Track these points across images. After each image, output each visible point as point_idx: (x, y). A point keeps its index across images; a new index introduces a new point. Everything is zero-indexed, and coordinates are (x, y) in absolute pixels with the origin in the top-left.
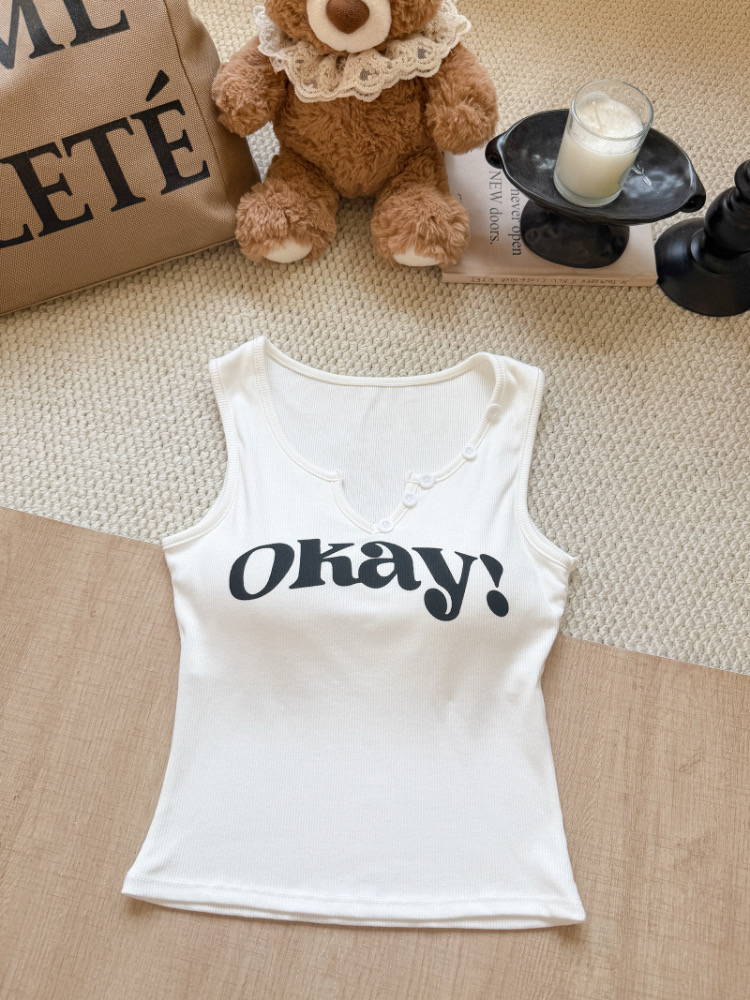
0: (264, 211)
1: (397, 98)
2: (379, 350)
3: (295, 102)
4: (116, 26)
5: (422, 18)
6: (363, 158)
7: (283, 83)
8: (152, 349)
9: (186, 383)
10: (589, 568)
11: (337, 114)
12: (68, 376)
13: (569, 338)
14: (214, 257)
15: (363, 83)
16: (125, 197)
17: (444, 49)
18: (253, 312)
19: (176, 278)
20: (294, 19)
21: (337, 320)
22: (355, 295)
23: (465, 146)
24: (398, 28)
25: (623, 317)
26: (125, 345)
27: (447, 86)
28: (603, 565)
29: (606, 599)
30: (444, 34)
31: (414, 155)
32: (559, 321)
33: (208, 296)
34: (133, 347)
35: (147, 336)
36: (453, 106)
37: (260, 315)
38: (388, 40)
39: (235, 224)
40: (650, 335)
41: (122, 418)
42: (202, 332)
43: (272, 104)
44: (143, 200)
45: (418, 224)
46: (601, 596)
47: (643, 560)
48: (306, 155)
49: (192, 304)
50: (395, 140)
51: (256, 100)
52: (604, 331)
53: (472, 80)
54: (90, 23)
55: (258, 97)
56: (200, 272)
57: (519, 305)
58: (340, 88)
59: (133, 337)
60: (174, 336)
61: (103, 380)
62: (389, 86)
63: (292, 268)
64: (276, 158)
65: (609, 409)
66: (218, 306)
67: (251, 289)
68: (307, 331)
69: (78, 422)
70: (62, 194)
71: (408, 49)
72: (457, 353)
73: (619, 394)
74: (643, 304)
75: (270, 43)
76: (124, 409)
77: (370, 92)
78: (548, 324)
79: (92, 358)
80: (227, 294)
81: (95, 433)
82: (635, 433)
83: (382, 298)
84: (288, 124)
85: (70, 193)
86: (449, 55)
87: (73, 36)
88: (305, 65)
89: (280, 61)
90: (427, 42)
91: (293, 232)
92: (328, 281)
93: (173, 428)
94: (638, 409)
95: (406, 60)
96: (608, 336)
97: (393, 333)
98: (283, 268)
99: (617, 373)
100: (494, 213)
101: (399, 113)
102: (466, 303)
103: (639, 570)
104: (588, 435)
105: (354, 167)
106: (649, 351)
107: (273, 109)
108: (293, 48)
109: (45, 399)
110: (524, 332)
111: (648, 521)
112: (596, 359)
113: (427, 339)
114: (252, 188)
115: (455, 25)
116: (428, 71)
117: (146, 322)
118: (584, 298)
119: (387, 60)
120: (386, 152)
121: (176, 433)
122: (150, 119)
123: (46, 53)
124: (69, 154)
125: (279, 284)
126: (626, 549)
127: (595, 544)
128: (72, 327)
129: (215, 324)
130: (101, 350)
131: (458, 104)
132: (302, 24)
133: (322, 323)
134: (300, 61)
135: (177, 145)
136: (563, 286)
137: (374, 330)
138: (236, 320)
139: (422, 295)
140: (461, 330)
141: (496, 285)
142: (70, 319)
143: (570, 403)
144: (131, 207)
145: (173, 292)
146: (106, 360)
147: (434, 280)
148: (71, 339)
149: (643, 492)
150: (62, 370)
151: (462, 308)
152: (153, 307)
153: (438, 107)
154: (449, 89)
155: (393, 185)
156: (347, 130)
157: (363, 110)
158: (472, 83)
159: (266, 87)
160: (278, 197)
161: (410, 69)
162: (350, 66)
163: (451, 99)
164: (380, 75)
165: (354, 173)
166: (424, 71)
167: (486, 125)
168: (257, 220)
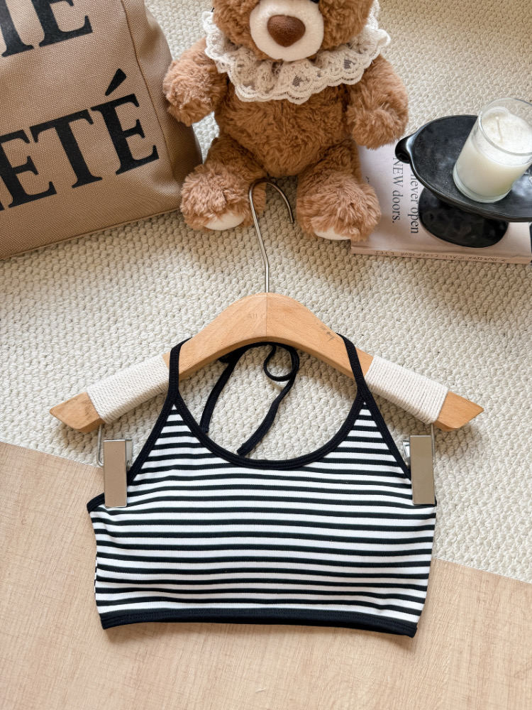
0: (206, 191)
1: (323, 100)
4: (80, 29)
5: (350, 33)
6: (290, 149)
7: (224, 81)
8: (105, 300)
9: (132, 331)
10: (469, 515)
11: (270, 111)
12: (32, 322)
13: (456, 307)
14: (161, 221)
15: (295, 88)
16: (84, 175)
17: (366, 60)
18: (191, 271)
19: (128, 238)
20: (238, 29)
22: (277, 260)
23: (377, 144)
24: (329, 42)
25: (503, 290)
26: (82, 295)
27: (367, 92)
28: (480, 512)
30: (367, 46)
31: (333, 147)
32: (448, 291)
33: (154, 256)
34: (88, 298)
35: (101, 288)
36: (372, 110)
37: (196, 274)
38: (319, 52)
39: (179, 200)
40: (524, 308)
41: (76, 361)
42: (148, 287)
43: (215, 99)
44: (100, 179)
45: (339, 209)
46: (478, 541)
47: (514, 509)
48: (241, 142)
49: (140, 262)
50: (318, 134)
52: (485, 303)
53: (389, 88)
54: (56, 26)
55: (203, 94)
56: (148, 234)
57: (414, 275)
58: (275, 92)
59: (88, 289)
60: (123, 290)
61: (62, 326)
62: (318, 91)
63: (225, 234)
64: (216, 140)
65: (489, 372)
66: (162, 264)
67: (190, 250)
68: (236, 290)
69: (39, 363)
70: (29, 174)
71: (336, 59)
72: (361, 315)
74: (519, 280)
75: (216, 47)
76: (78, 352)
77: (300, 96)
78: (439, 293)
79: (53, 306)
80: (170, 254)
81: (53, 373)
82: (509, 394)
83: (300, 264)
84: (227, 115)
85: (36, 173)
86: (371, 65)
87: (42, 37)
88: (245, 69)
89: (223, 64)
90: (352, 54)
91: (229, 205)
92: (255, 247)
94: (513, 373)
95: (334, 70)
96: (489, 307)
97: (308, 295)
98: (218, 234)
99: (496, 340)
100: (397, 195)
101: (324, 113)
102: (370, 271)
103: (510, 518)
104: (470, 394)
105: (282, 156)
106: (523, 322)
107: (216, 104)
108: (235, 53)
109: (12, 341)
110: (419, 299)
111: (519, 475)
112: (479, 326)
113: (336, 302)
114: (195, 168)
115: (377, 39)
116: (352, 79)
117: (100, 277)
118: (469, 271)
119: (318, 69)
120: (310, 145)
122: (108, 111)
123: (17, 52)
124: (36, 140)
125: (214, 247)
126: (500, 499)
127: (474, 493)
128: (37, 278)
129: (158, 281)
130: (61, 299)
131: (376, 108)
132: (244, 34)
133: (249, 283)
134: (240, 66)
135: (131, 132)
136: (452, 261)
137: (292, 292)
138: (176, 277)
139: (333, 263)
140: (365, 295)
141: (396, 257)
142: (36, 270)
143: (456, 364)
144: (89, 185)
145: (124, 250)
146: (65, 308)
147: (344, 251)
148: (36, 288)
149: (515, 448)
150: (27, 316)
151: (366, 275)
152: (107, 263)
153: (358, 109)
154: (369, 95)
155: (316, 172)
156: (278, 125)
157: (293, 109)
158: (389, 91)
159: (210, 85)
160: (218, 180)
161: (337, 78)
162: (284, 73)
163: (371, 104)
164: (311, 82)
165: (282, 160)
166: (348, 80)
167: (398, 128)
168: (200, 199)
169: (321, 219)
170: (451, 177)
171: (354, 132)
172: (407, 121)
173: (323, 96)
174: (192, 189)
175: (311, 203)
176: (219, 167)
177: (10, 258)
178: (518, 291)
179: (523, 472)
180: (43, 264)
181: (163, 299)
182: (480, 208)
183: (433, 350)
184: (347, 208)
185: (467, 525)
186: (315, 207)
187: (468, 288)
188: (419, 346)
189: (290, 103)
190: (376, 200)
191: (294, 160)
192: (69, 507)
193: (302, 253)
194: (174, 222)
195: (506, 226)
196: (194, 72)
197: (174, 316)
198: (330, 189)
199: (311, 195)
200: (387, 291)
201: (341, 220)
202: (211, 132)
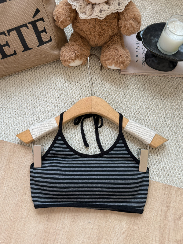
0: (68, 52)
1: (110, 18)
2: (101, 95)
3: (78, 18)
6: (99, 36)
7: (75, 12)
8: (35, 92)
9: (44, 103)
10: (161, 165)
11: (91, 23)
12: (10, 100)
13: (158, 93)
14: (53, 64)
15: (100, 14)
16: (26, 48)
17: (126, 3)
19: (42, 70)
21: (89, 85)
22: (94, 77)
23: (130, 34)
25: (175, 87)
26: (27, 90)
27: (126, 15)
28: (165, 164)
29: (165, 175)
31: (114, 35)
32: (155, 87)
33: (51, 76)
34: (29, 91)
35: (33, 88)
36: (128, 21)
37: (66, 82)
39: (60, 56)
41: (26, 113)
42: (49, 87)
43: (72, 19)
44: (32, 49)
45: (116, 58)
46: (164, 174)
47: (177, 163)
48: (81, 34)
49: (46, 78)
50: (109, 31)
51: (67, 18)
52: (169, 91)
53: (134, 13)
55: (67, 17)
56: (49, 68)
57: (143, 82)
58: (93, 15)
59: (29, 88)
60: (41, 88)
61: (20, 101)
62: (108, 15)
63: (76, 68)
64: (72, 34)
65: (169, 116)
66: (54, 79)
67: (64, 74)
68: (80, 88)
69: (13, 113)
70: (7, 47)
71: (115, 2)
72: (124, 96)
73: (172, 111)
74: (181, 83)
76: (26, 110)
77: (102, 16)
78: (152, 88)
79: (17, 94)
80: (57, 75)
81: (18, 117)
82: (176, 123)
83: (102, 78)
84: (76, 25)
85: (10, 47)
86: (128, 4)
88: (82, 7)
89: (74, 5)
91: (77, 57)
92: (86, 72)
93: (40, 117)
94: (178, 116)
95: (114, 6)
97: (105, 89)
98: (73, 68)
99: (172, 105)
100: (137, 53)
101: (111, 23)
102: (127, 81)
103: (176, 166)
104: (162, 123)
105: (96, 39)
107: (72, 20)
109: (4, 106)
110: (145, 90)
111: (179, 151)
112: (166, 100)
113: (115, 92)
114: (65, 44)
116: (121, 10)
117: (33, 84)
118: (163, 80)
119: (108, 6)
120: (106, 35)
121: (41, 118)
122: (34, 24)
123: (1, 3)
124: (9, 35)
125: (72, 73)
126: (172, 160)
127: (163, 158)
128: (12, 84)
130: (20, 92)
131: (129, 21)
133: (84, 85)
134: (80, 6)
135: (42, 32)
136: (157, 76)
137: (100, 89)
138: (59, 84)
139: (114, 78)
140: (126, 89)
141: (137, 75)
142: (11, 82)
143: (158, 113)
144: (28, 51)
145: (41, 74)
146: (21, 95)
147: (118, 73)
148: (11, 88)
149: (178, 142)
150: (9, 98)
151: (126, 82)
152: (35, 79)
153: (123, 21)
154: (127, 16)
155: (108, 44)
156: (94, 28)
157: (100, 22)
158: (134, 14)
159: (70, 14)
160: (73, 48)
161: (115, 9)
162: (96, 8)
163: (127, 19)
164: (106, 11)
165: (96, 41)
166: (119, 10)
167: (137, 28)
168: (66, 55)
169: (109, 61)
170: (157, 45)
171: (121, 30)
172: (141, 25)
173: (110, 16)
174: (64, 51)
175: (106, 56)
176: (73, 43)
177: (2, 78)
178: (180, 87)
179: (181, 150)
180: (13, 80)
181: (55, 91)
182: (167, 56)
183: (150, 108)
184: (119, 57)
185: (160, 168)
186: (108, 57)
187: (163, 86)
188: (144, 107)
189: (99, 19)
190: (130, 55)
191: (100, 40)
192: (25, 162)
193: (103, 74)
194: (58, 64)
195: (176, 63)
196: (64, 9)
197: (59, 97)
198: (113, 50)
199: (106, 53)
200: (134, 87)
201: (117, 61)
202: (71, 32)
